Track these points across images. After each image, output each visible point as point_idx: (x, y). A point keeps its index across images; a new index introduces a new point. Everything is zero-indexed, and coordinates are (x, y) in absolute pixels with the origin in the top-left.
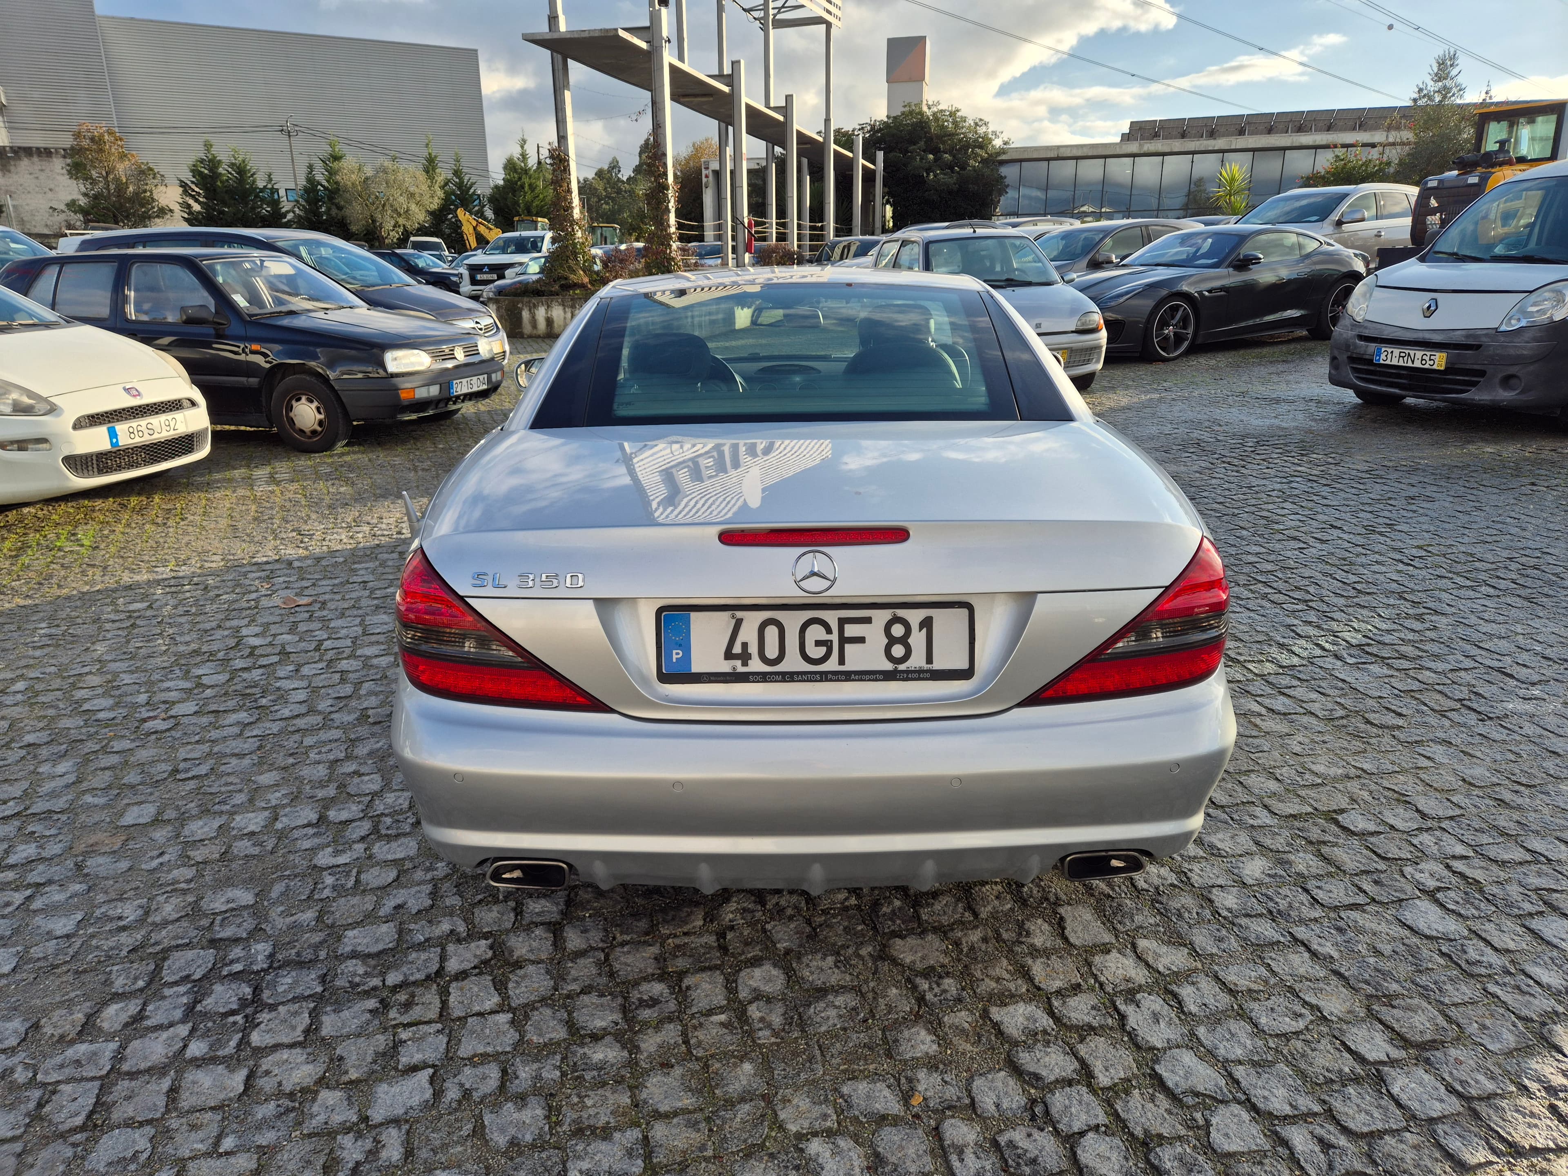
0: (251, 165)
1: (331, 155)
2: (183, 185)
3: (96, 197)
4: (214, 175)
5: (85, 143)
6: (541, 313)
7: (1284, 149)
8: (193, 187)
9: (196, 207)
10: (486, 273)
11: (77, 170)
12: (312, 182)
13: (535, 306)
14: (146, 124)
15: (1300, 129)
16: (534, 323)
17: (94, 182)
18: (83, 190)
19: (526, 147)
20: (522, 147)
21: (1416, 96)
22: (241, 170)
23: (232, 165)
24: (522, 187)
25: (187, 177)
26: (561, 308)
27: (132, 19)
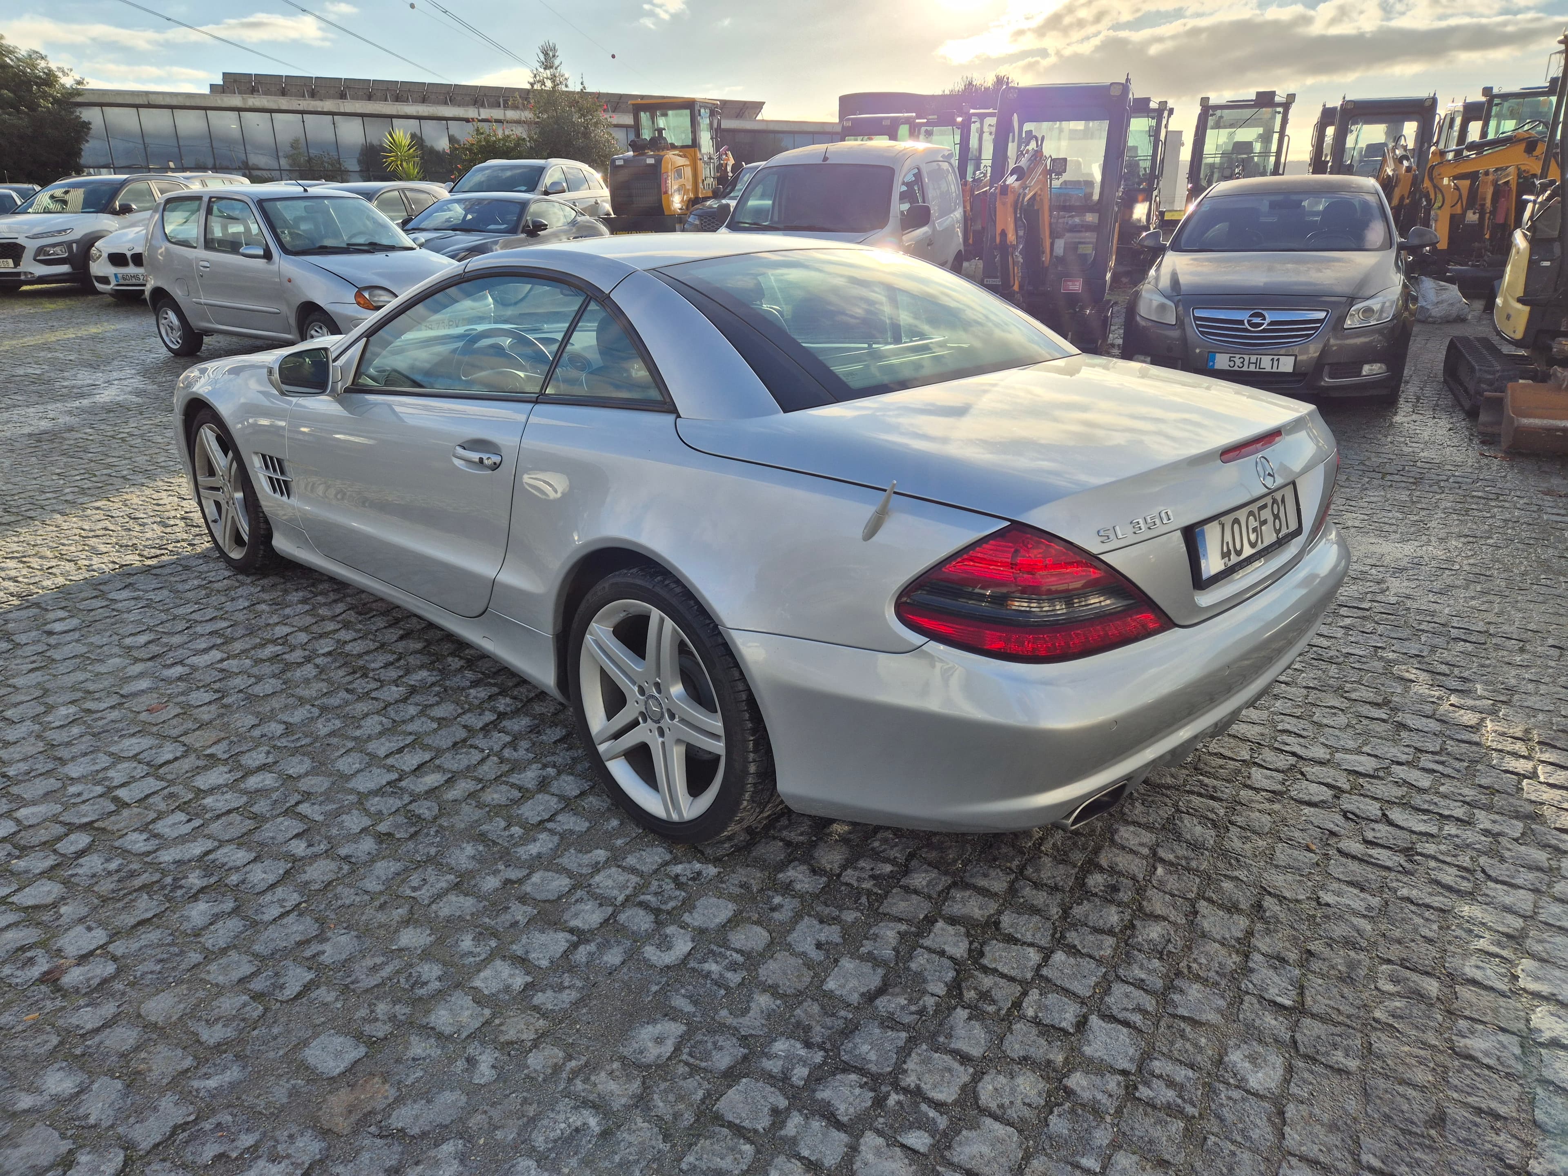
7: (391, 117)
15: (397, 99)
21: (532, 80)
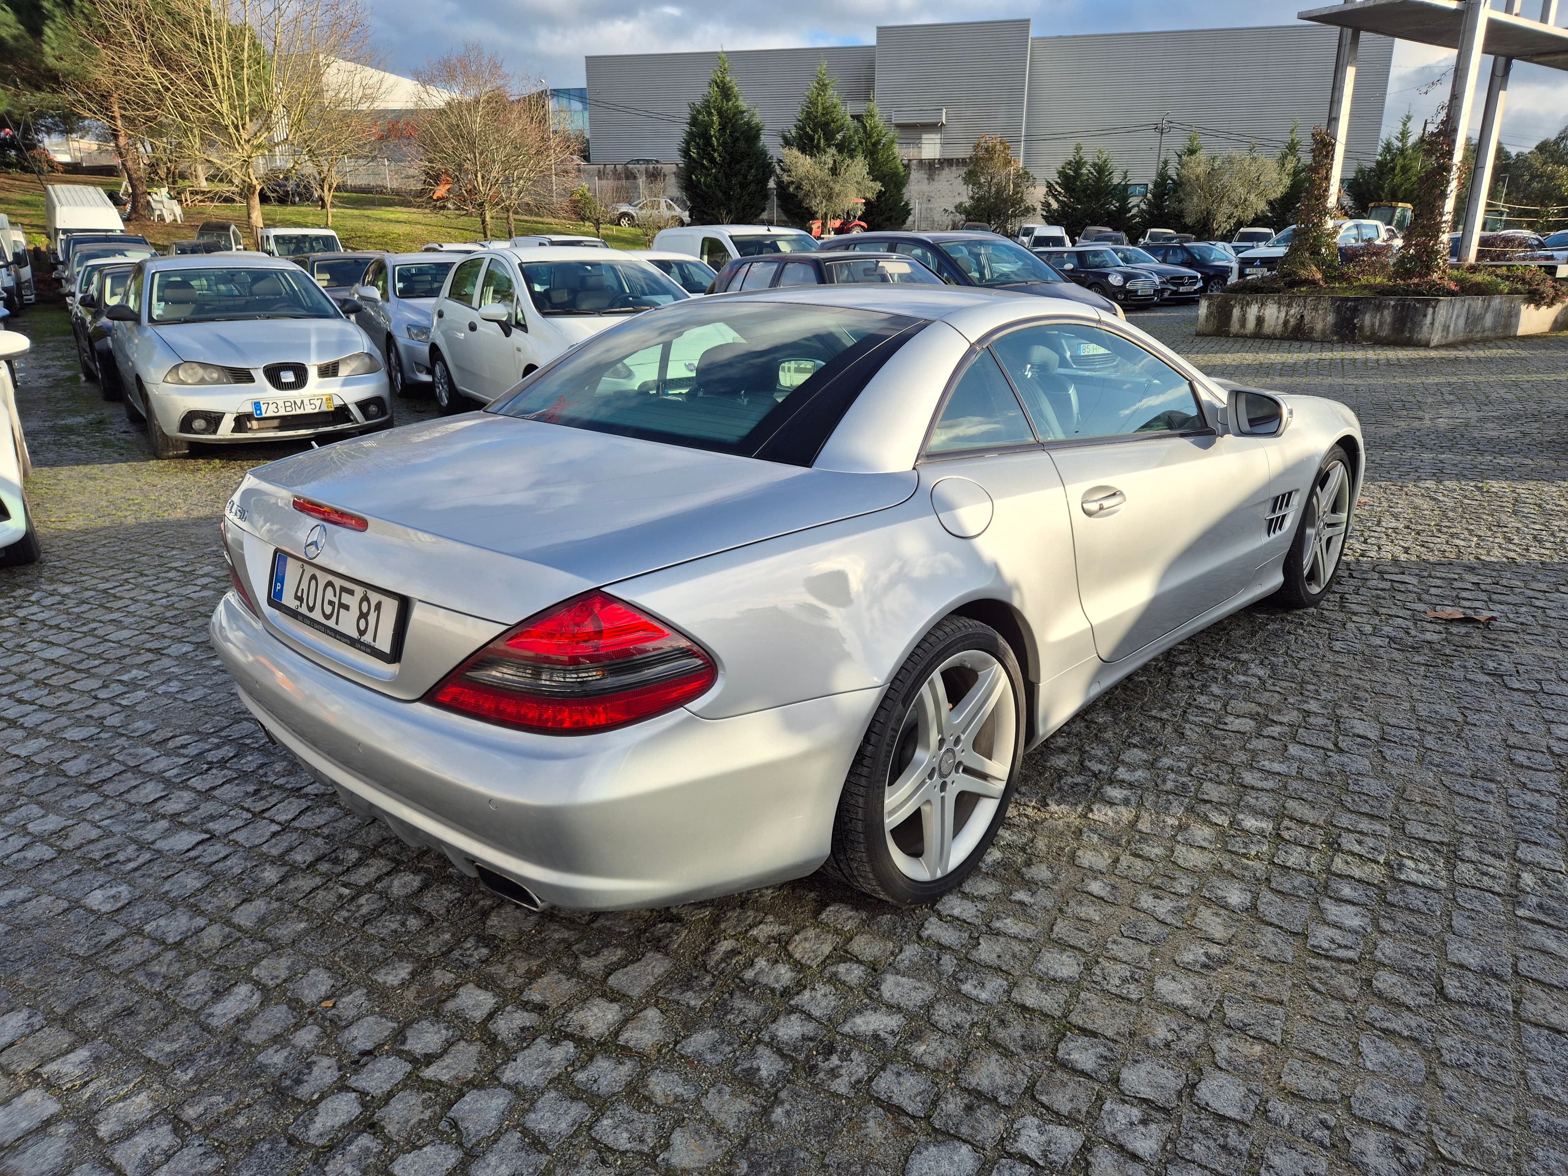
0: (1112, 164)
1: (1189, 150)
2: (1050, 186)
3: (979, 200)
4: (1078, 174)
5: (981, 153)
6: (1253, 311)
8: (1057, 187)
9: (1055, 205)
10: (1257, 267)
11: (971, 178)
12: (1163, 177)
13: (1248, 304)
14: (1049, 132)
16: (1243, 321)
17: (981, 187)
18: (971, 194)
19: (1409, 124)
20: (1405, 124)
22: (1101, 169)
23: (1094, 165)
24: (1393, 169)
25: (1054, 177)
26: (1276, 306)
27: (1060, 37)
